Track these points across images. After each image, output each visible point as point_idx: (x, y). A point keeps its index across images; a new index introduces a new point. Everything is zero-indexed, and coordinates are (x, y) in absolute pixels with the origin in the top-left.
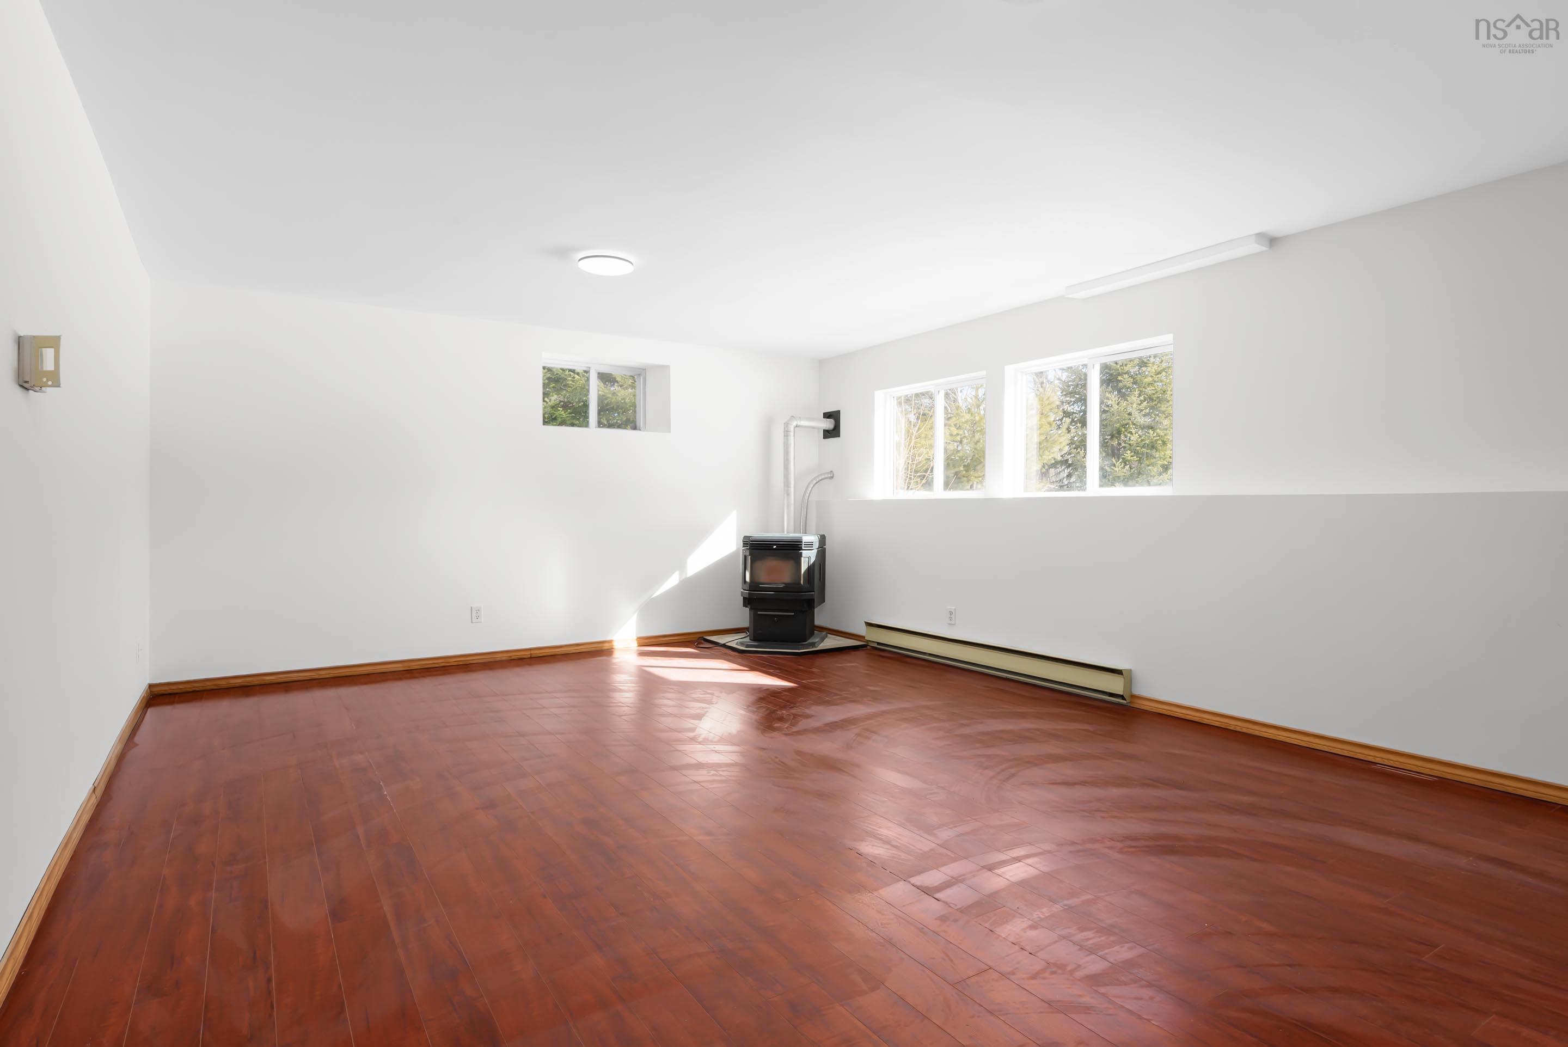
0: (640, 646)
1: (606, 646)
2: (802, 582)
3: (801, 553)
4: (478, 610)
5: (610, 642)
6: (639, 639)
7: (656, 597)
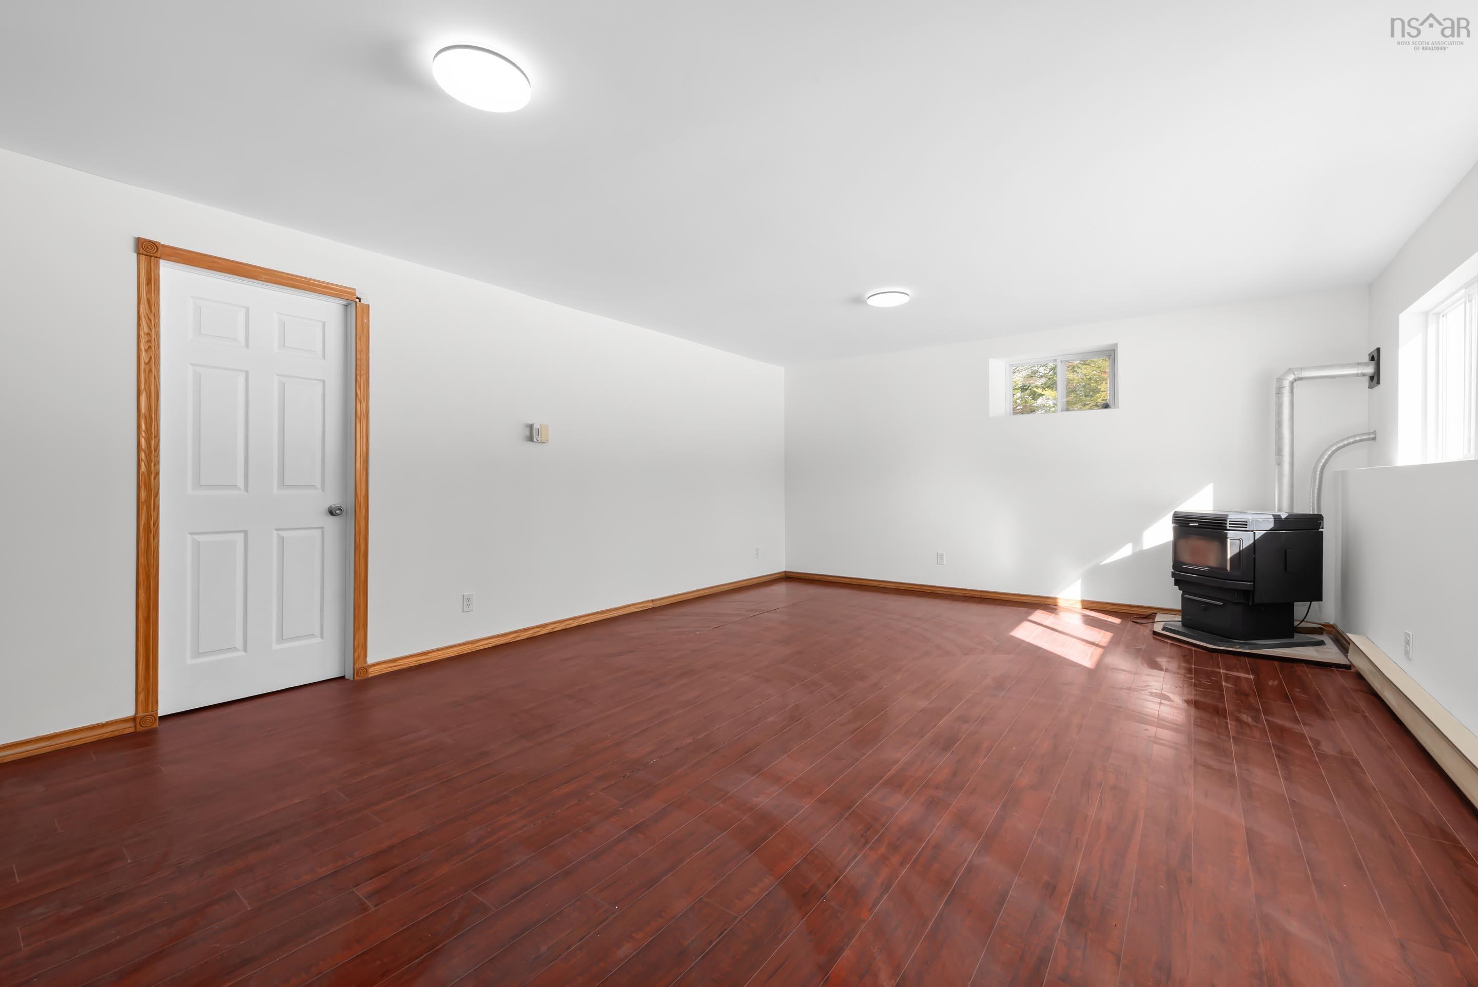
0: (1084, 608)
1: (1050, 602)
2: (1228, 568)
3: (1226, 533)
4: (942, 556)
5: (1055, 599)
6: (1083, 602)
7: (1104, 565)
